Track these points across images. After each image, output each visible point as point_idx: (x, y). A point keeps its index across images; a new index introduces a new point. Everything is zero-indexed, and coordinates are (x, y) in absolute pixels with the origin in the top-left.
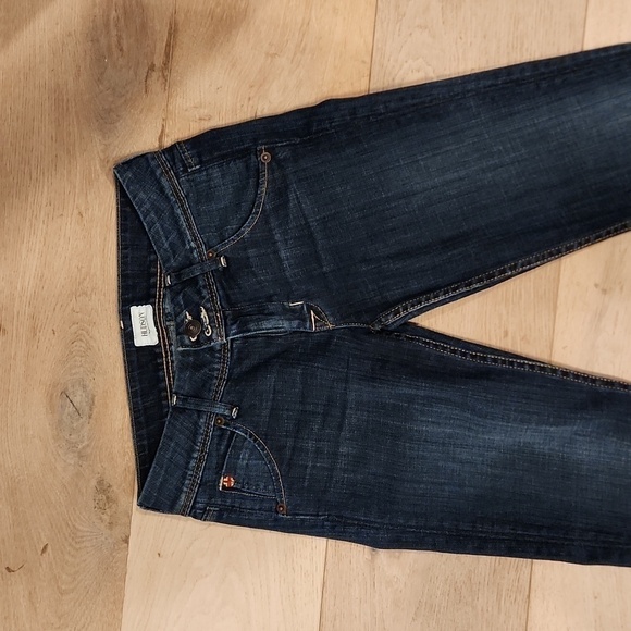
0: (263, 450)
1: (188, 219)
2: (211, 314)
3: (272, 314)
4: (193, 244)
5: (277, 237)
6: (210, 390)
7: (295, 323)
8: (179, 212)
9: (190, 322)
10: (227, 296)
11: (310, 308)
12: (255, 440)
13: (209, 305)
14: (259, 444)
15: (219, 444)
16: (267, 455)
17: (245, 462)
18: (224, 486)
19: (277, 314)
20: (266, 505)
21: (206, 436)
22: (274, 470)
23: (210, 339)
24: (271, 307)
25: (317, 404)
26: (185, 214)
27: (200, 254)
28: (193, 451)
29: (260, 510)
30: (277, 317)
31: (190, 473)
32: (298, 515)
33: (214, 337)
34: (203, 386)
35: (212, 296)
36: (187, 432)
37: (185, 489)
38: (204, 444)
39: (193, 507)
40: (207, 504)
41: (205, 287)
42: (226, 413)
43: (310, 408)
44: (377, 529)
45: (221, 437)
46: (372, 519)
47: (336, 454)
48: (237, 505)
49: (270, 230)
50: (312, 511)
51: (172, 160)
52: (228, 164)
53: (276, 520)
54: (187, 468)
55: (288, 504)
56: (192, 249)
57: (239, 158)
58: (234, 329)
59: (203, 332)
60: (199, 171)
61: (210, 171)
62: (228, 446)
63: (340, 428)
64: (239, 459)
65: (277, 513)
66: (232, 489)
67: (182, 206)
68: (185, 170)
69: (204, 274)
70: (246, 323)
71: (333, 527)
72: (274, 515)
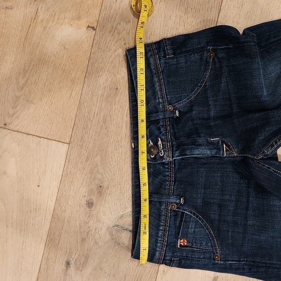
0: (203, 222)
1: (161, 85)
2: (164, 143)
3: (200, 145)
4: (160, 100)
5: (211, 102)
6: (165, 189)
7: (214, 152)
8: (156, 79)
9: (152, 146)
10: (175, 133)
11: (223, 142)
12: (197, 216)
13: (163, 138)
14: (200, 219)
15: (175, 220)
16: (205, 225)
17: (193, 230)
18: (181, 245)
19: (203, 145)
20: (207, 255)
21: (166, 216)
22: (210, 234)
23: (162, 158)
24: (200, 141)
25: (231, 195)
26: (160, 82)
27: (164, 107)
28: (160, 226)
29: (204, 258)
30: (203, 147)
31: (160, 239)
32: (227, 261)
33: (165, 157)
34: (161, 187)
35: (166, 133)
36: (154, 215)
37: (158, 249)
38: (166, 221)
39: (164, 259)
40: (172, 257)
41: (163, 126)
42: (178, 201)
43: (227, 197)
44: (278, 268)
45: (176, 216)
46: (275, 262)
47: (246, 225)
48: (190, 256)
49: (207, 98)
50: (236, 258)
51: (159, 49)
52: (190, 56)
53: (214, 264)
54: (157, 236)
55: (221, 254)
56: (159, 103)
57: (197, 53)
58: (177, 153)
59: (158, 153)
60: (173, 58)
61: (179, 59)
62: (181, 221)
63: (247, 209)
64: (189, 228)
65: (215, 260)
66: (186, 246)
67: (159, 77)
68: (165, 56)
69: (164, 118)
70: (184, 150)
71: (250, 269)
72: (213, 261)
